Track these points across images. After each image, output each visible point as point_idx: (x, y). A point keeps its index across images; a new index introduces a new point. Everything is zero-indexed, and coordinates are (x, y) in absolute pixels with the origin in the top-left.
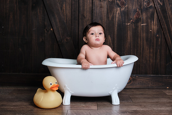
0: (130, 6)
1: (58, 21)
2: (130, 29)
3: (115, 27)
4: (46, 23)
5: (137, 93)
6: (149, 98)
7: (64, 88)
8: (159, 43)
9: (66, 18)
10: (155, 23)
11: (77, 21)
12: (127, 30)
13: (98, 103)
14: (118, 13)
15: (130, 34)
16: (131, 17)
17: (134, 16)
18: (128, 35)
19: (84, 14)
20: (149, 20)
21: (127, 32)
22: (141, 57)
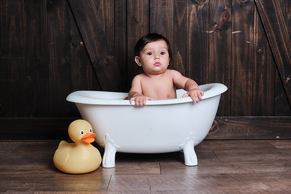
0: (213, 3)
1: (92, 29)
2: (213, 40)
3: (189, 37)
4: (71, 33)
5: (226, 147)
6: (246, 154)
7: (104, 140)
8: (263, 63)
9: (106, 23)
10: (256, 30)
11: (124, 29)
12: (208, 41)
13: (162, 164)
14: (193, 13)
15: (213, 48)
16: (215, 20)
17: (219, 18)
18: (210, 50)
19: (136, 17)
20: (245, 25)
21: (209, 46)
22: (232, 87)
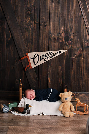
0: (75, 46)
1: (24, 55)
3: (64, 59)
4: (16, 56)
12: (72, 61)
16: (75, 53)
18: (73, 65)
20: (88, 55)
